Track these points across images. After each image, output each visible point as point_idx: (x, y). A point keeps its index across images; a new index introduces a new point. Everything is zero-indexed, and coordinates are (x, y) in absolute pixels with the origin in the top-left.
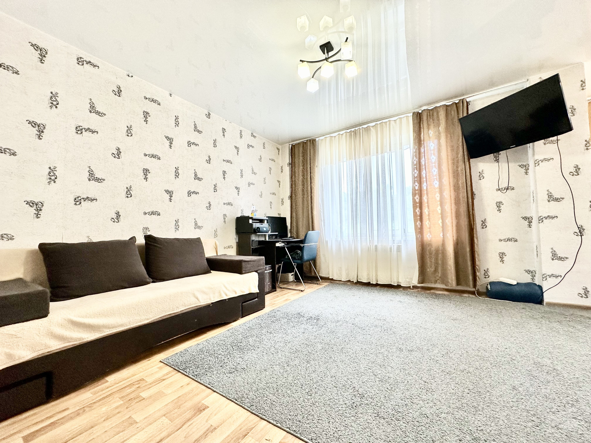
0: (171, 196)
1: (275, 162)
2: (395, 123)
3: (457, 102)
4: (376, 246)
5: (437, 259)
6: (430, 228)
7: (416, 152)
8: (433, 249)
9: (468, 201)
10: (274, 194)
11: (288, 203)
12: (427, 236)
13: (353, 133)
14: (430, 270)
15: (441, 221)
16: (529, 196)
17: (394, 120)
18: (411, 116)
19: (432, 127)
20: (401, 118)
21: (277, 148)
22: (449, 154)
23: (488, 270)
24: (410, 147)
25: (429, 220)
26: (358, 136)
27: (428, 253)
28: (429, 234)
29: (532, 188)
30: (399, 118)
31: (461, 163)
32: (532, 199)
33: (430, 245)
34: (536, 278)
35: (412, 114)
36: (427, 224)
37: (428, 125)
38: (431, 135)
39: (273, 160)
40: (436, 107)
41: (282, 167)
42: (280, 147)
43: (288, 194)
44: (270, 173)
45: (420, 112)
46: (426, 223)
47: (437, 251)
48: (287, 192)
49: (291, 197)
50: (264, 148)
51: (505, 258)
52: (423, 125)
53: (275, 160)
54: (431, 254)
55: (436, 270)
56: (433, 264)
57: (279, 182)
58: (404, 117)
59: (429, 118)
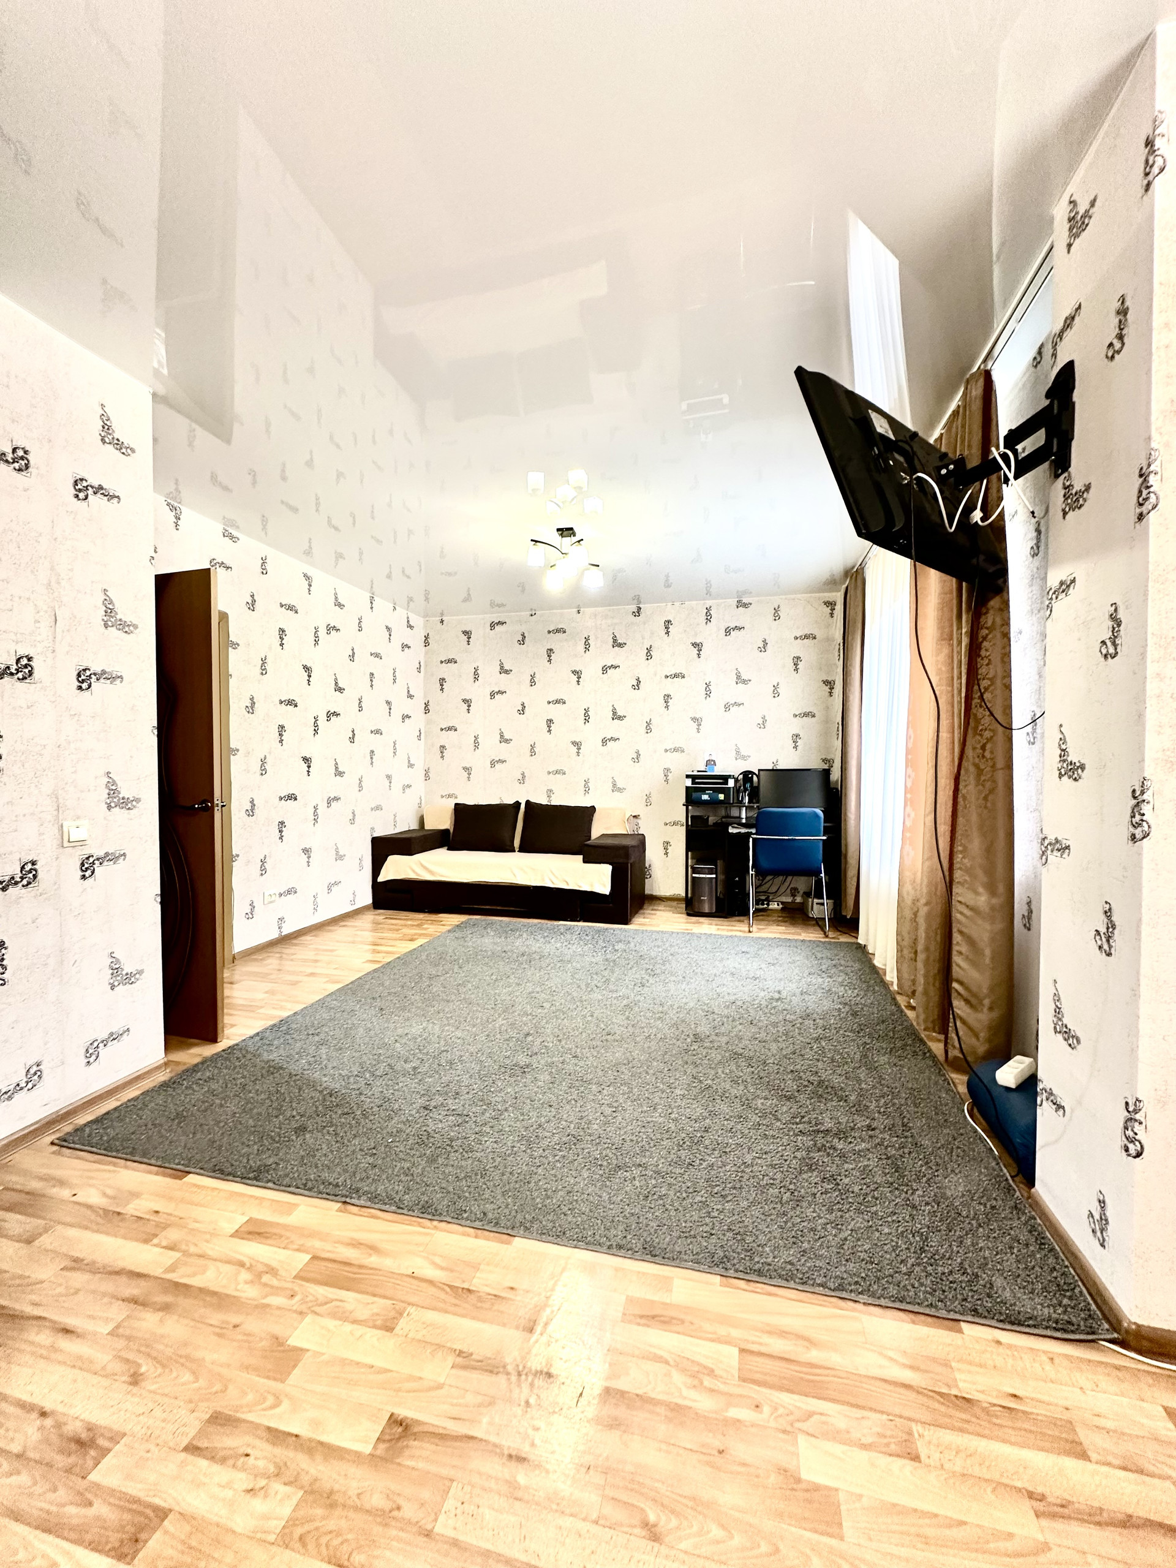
0: (579, 749)
1: (814, 638)
10: (808, 715)
21: (827, 603)
39: (807, 637)
44: (796, 670)
50: (777, 618)
53: (818, 633)
57: (828, 683)
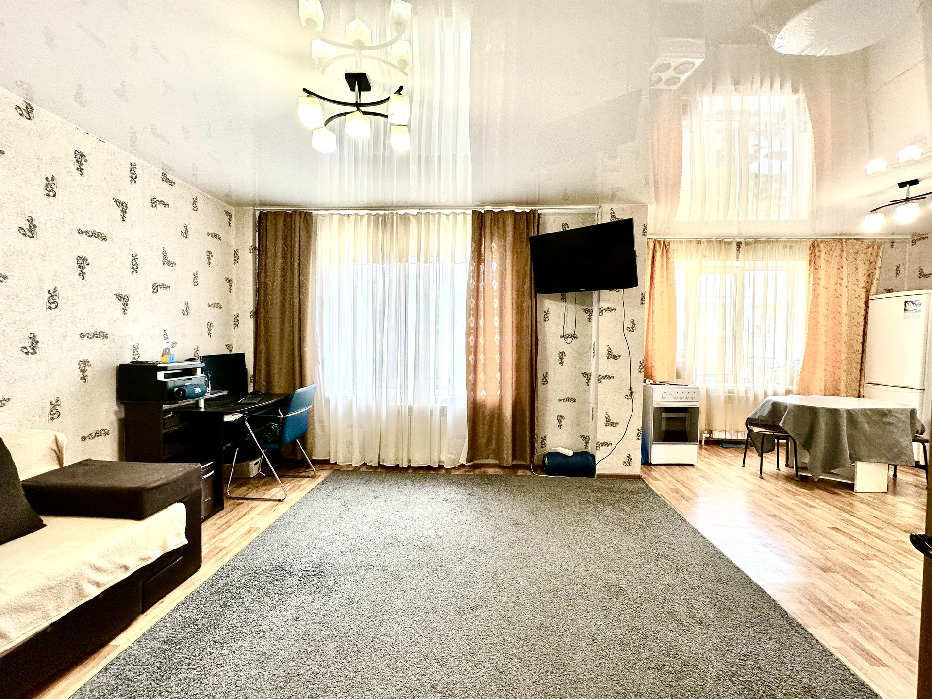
1: (220, 239)
2: (448, 219)
3: (528, 211)
4: (410, 408)
5: (491, 426)
6: (485, 383)
7: (473, 272)
8: (487, 412)
9: (531, 350)
10: (217, 306)
11: (248, 325)
12: (481, 394)
13: (380, 219)
14: (482, 441)
15: (499, 373)
16: (590, 348)
17: (446, 215)
18: (469, 214)
19: (496, 239)
20: (456, 213)
21: (227, 212)
22: (514, 282)
23: (545, 437)
24: (465, 262)
25: (485, 372)
26: (389, 226)
27: (481, 419)
28: (483, 392)
29: (594, 339)
30: (454, 213)
31: (527, 298)
32: (593, 352)
33: (484, 406)
34: (589, 445)
35: (471, 212)
36: (482, 378)
37: (492, 234)
38: (494, 250)
39: (215, 236)
40: (503, 211)
41: (236, 252)
42: (233, 210)
43: (250, 306)
44: (209, 263)
45: (483, 211)
46: (481, 375)
47: (492, 415)
48: (248, 303)
49: (256, 314)
50: (195, 209)
51: (563, 422)
52: (485, 232)
53: (222, 236)
54: (484, 419)
55: (489, 441)
56: (486, 432)
57: (229, 281)
58: (460, 213)
59: (492, 224)
